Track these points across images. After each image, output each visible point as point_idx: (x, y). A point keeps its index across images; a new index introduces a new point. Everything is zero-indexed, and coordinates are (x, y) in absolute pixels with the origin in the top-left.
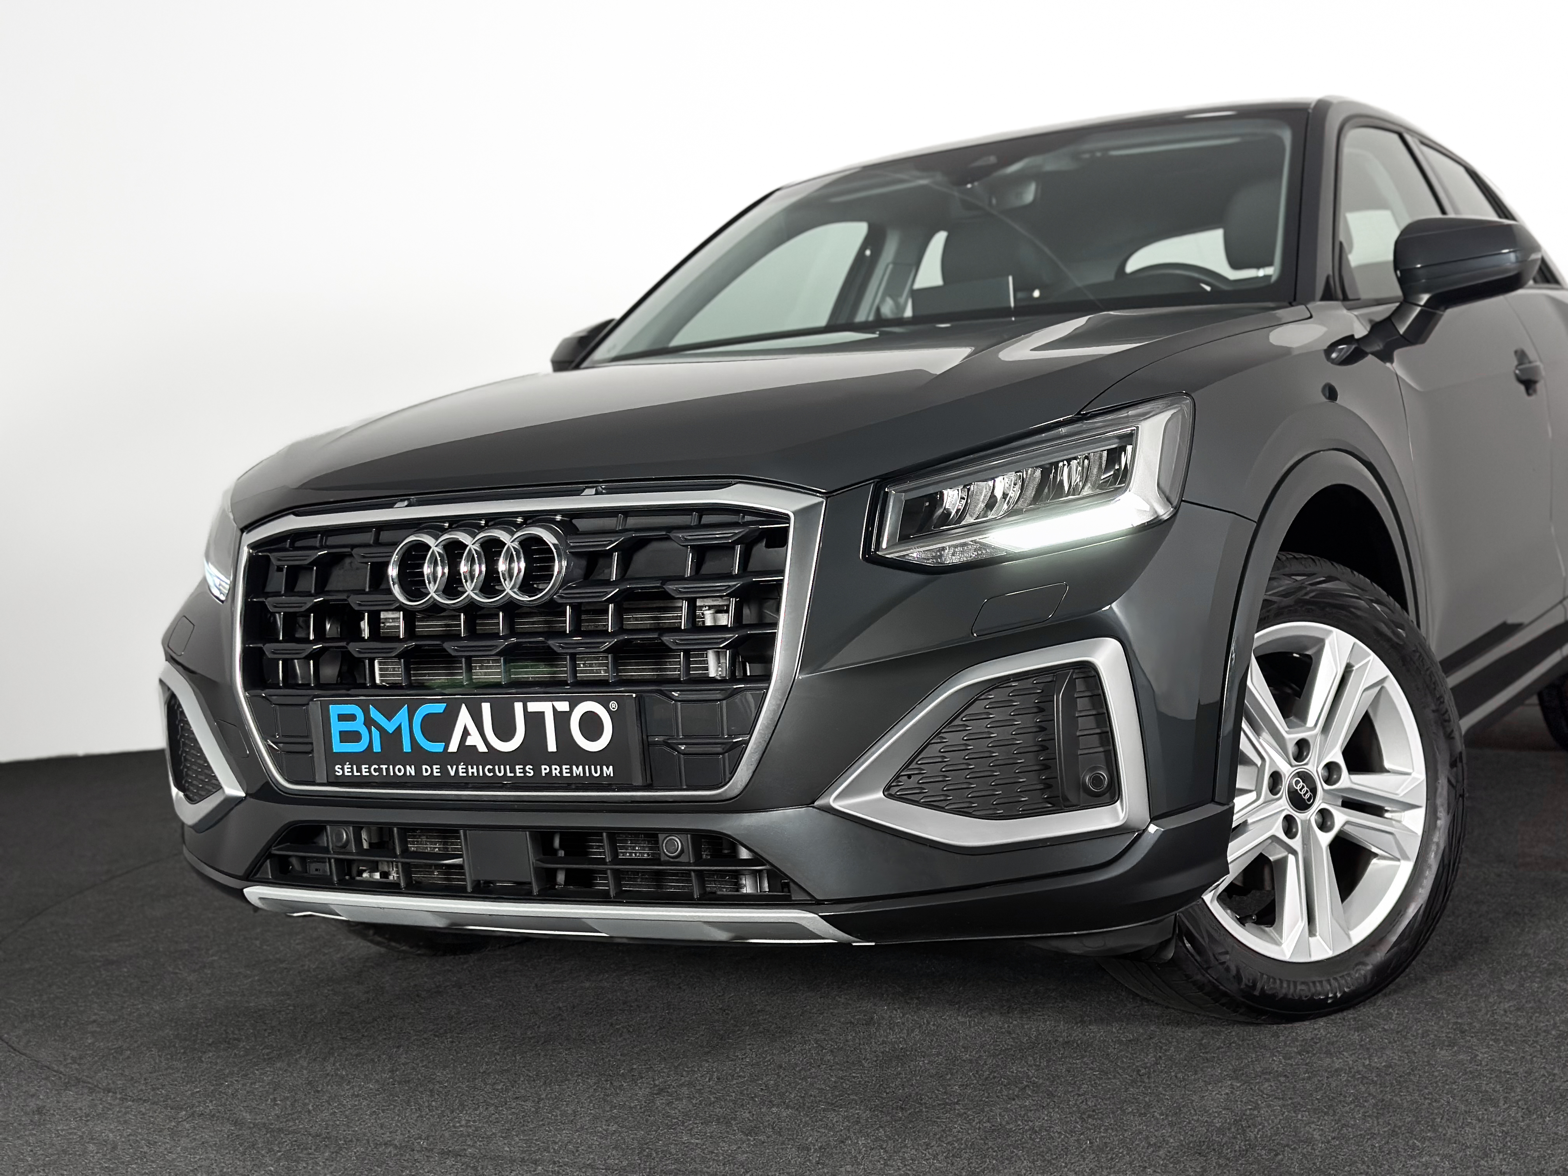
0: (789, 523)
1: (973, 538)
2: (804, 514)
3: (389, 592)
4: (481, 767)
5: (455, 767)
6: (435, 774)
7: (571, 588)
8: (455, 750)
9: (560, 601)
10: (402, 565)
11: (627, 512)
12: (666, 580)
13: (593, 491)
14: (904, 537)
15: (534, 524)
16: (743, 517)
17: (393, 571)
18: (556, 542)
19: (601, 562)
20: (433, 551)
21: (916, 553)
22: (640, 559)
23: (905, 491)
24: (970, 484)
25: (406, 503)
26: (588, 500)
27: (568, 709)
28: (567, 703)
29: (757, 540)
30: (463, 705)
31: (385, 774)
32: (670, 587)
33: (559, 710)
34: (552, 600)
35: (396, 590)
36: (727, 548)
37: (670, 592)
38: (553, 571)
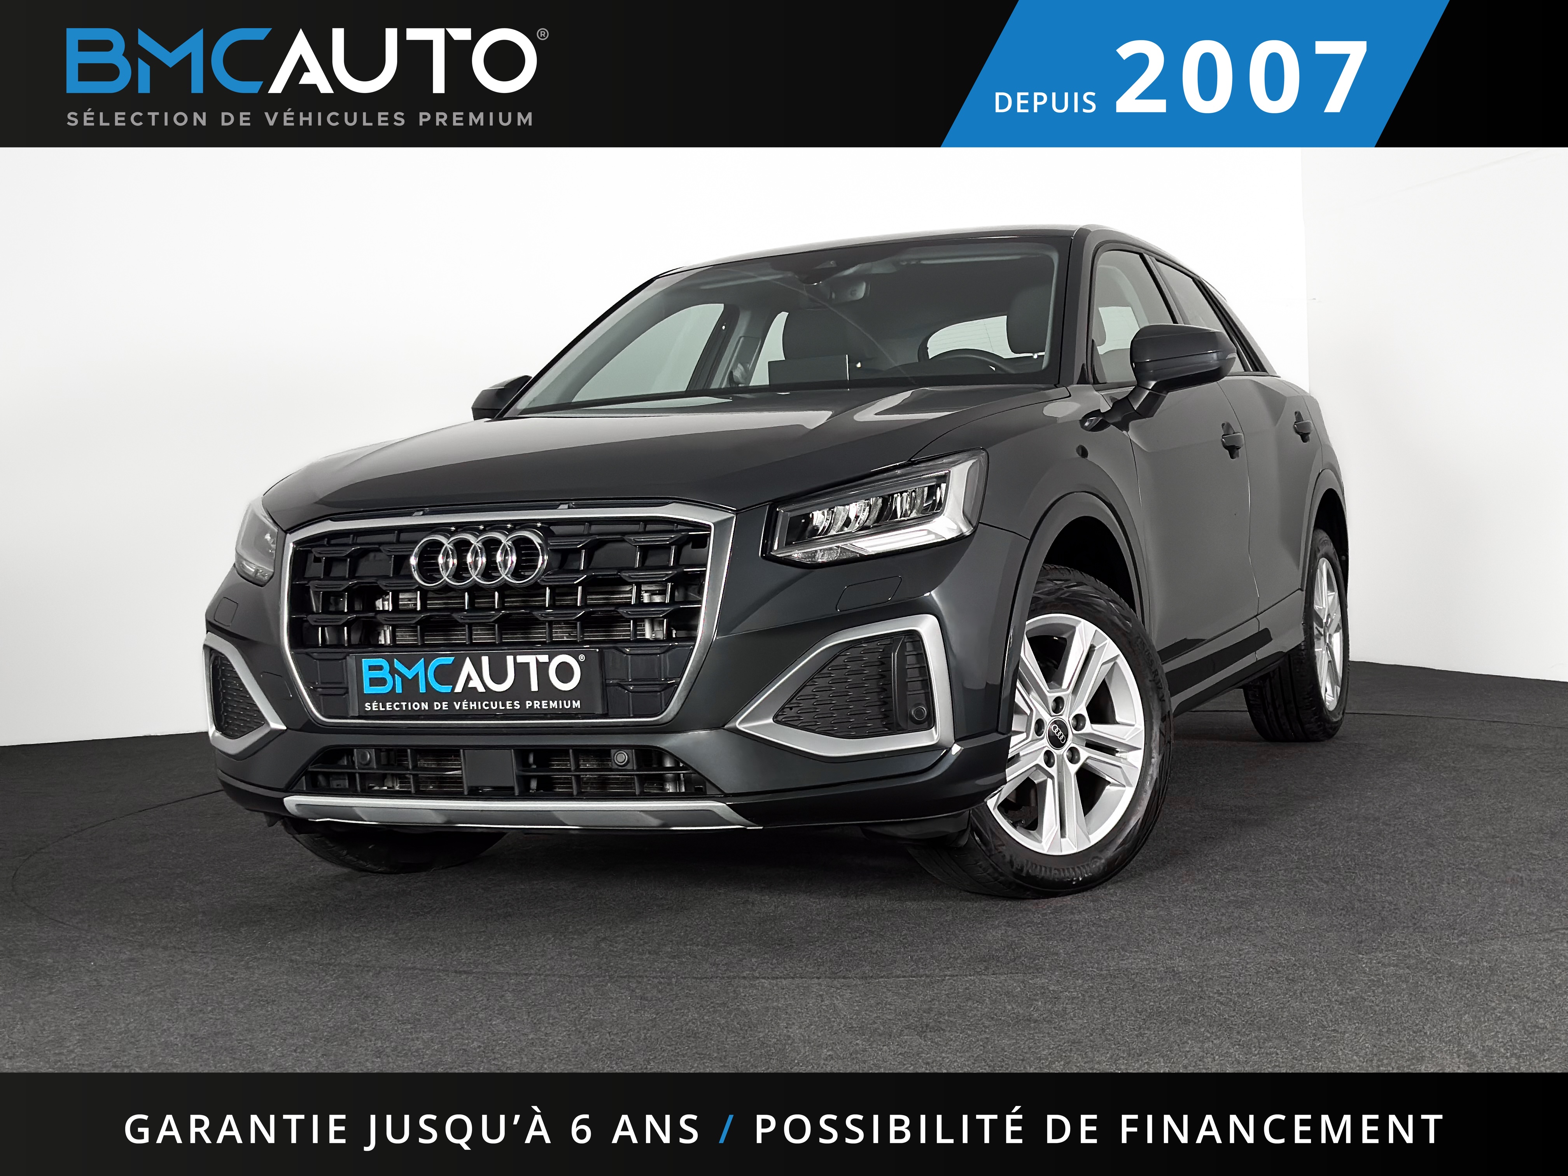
0: (710, 531)
1: (840, 544)
2: (721, 525)
3: (411, 577)
4: (479, 703)
5: (459, 703)
6: (444, 708)
7: (549, 575)
8: (460, 691)
9: (543, 584)
10: (421, 557)
11: (592, 521)
12: (621, 570)
13: (566, 506)
14: (788, 544)
15: (520, 529)
16: (677, 527)
17: (413, 561)
18: (540, 542)
19: (570, 557)
20: (446, 548)
21: (797, 554)
22: (600, 555)
23: (790, 511)
24: (834, 508)
25: (421, 513)
26: (563, 513)
27: (548, 661)
28: (547, 656)
29: (687, 543)
30: (468, 659)
31: (404, 709)
32: (625, 575)
33: (541, 661)
34: (536, 583)
35: (416, 576)
36: (667, 548)
37: (624, 578)
38: (537, 563)
